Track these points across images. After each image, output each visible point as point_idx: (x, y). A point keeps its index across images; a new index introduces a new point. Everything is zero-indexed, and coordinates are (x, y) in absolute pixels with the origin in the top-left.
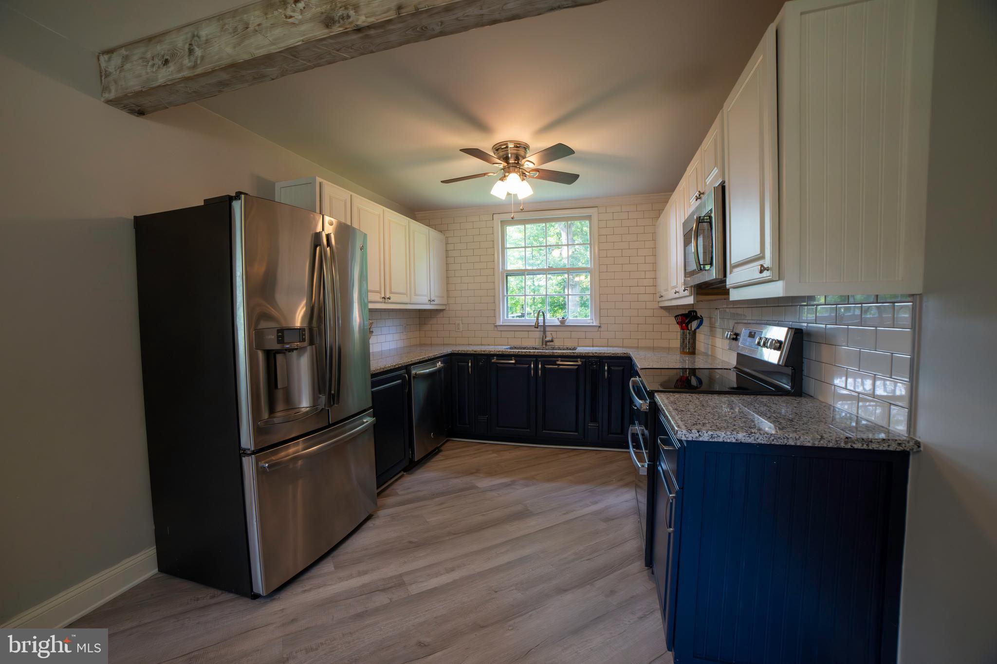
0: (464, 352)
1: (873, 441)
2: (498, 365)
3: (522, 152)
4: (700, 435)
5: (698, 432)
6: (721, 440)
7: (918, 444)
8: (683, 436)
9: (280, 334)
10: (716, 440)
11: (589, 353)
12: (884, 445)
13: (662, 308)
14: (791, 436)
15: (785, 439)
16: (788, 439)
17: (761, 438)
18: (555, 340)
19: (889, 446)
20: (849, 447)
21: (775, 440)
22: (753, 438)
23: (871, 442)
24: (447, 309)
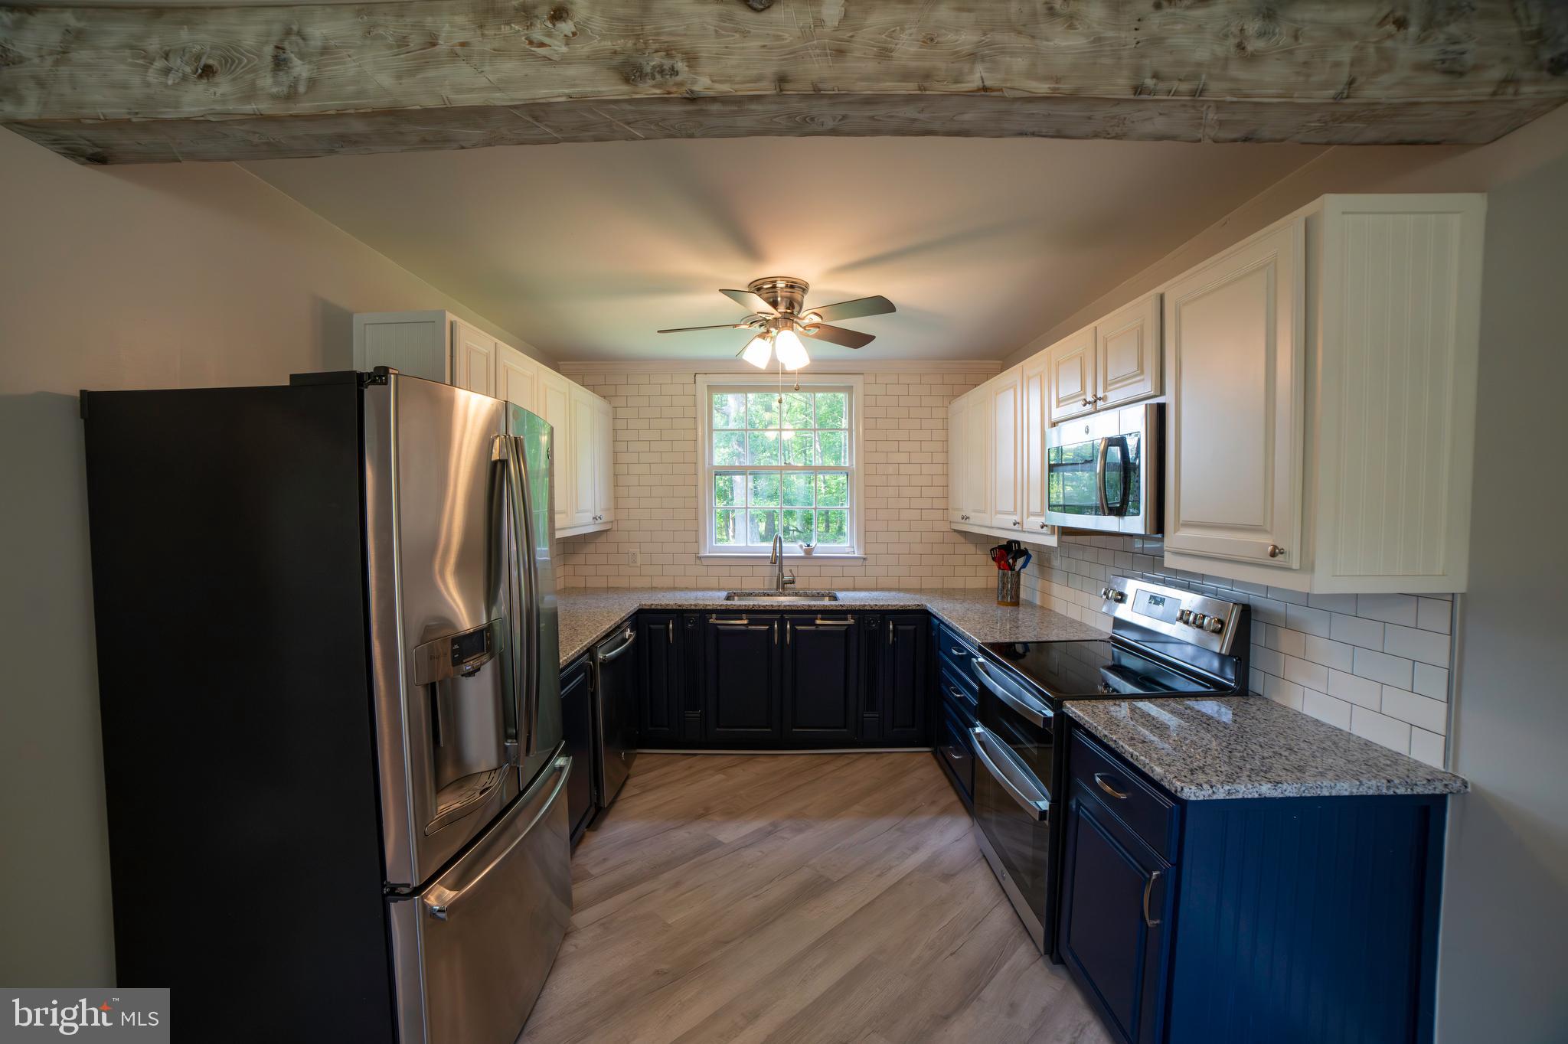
0: (659, 608)
1: (1418, 783)
2: (719, 627)
3: (797, 296)
4: (1214, 792)
5: (1212, 787)
6: (1240, 796)
7: (1465, 784)
8: (1192, 795)
9: (456, 647)
10: (1234, 797)
11: (865, 605)
12: (1430, 788)
13: (955, 531)
14: (1325, 784)
15: (1319, 789)
16: (1322, 788)
17: (1289, 789)
18: (797, 580)
19: (1435, 788)
20: (1392, 793)
21: (1306, 791)
22: (1279, 791)
23: (1416, 785)
24: (615, 528)
